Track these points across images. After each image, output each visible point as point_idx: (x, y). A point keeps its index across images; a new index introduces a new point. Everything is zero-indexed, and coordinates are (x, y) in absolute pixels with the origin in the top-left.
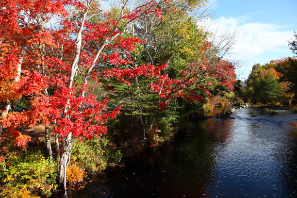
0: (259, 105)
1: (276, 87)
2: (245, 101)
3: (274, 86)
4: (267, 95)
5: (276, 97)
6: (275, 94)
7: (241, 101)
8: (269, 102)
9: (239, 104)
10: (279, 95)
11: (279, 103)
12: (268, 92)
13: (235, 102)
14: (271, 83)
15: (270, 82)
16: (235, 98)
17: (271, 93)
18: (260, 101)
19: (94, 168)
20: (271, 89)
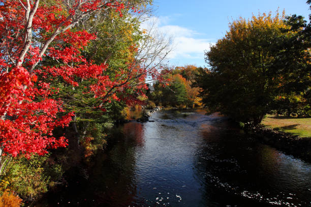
0: (169, 108)
1: (183, 92)
2: (157, 105)
3: (181, 91)
4: (176, 99)
5: (183, 101)
6: (182, 98)
7: (153, 104)
8: (178, 105)
9: (152, 107)
10: (185, 99)
11: (185, 107)
12: (176, 96)
13: (148, 106)
14: (180, 87)
15: (178, 86)
16: (147, 101)
17: (179, 97)
18: (169, 104)
19: (32, 192)
20: (179, 93)
